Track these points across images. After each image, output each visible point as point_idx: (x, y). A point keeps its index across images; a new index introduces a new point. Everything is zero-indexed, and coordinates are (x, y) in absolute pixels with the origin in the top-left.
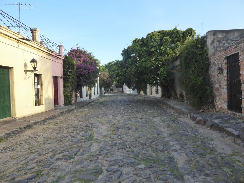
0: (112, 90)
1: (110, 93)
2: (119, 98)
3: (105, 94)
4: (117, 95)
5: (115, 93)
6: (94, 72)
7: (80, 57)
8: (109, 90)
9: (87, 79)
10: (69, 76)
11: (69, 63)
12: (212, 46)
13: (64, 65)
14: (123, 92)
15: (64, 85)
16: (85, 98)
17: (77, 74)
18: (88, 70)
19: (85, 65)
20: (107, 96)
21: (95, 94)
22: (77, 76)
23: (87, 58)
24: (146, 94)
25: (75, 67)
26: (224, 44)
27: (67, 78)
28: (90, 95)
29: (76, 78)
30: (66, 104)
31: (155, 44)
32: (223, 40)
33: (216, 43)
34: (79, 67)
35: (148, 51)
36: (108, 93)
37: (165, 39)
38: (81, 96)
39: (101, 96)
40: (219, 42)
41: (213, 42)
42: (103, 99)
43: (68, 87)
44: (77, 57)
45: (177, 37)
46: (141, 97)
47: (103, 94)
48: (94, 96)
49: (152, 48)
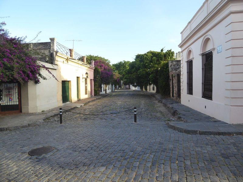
0: (120, 86)
1: (118, 89)
2: (126, 93)
3: (115, 90)
4: (125, 91)
5: (123, 89)
6: (111, 76)
7: (102, 66)
8: (118, 86)
9: (106, 80)
10: (97, 78)
11: (97, 71)
12: (171, 68)
13: (94, 72)
14: (129, 88)
15: (94, 84)
16: (103, 92)
17: (101, 77)
18: (108, 75)
19: (105, 71)
20: (116, 92)
21: (108, 90)
22: (101, 78)
23: (106, 66)
24: (147, 90)
25: (100, 73)
26: (176, 67)
27: (96, 80)
28: (106, 90)
29: (100, 80)
30: (95, 95)
31: (148, 61)
32: (176, 65)
33: (173, 67)
34: (102, 73)
35: (144, 65)
36: (117, 89)
37: (153, 59)
38: (101, 91)
39: (112, 91)
40: (174, 66)
41: (171, 66)
42: (114, 94)
43: (96, 85)
44: (100, 66)
45: (160, 57)
46: (143, 92)
47: (114, 90)
48: (108, 91)
49: (146, 64)
